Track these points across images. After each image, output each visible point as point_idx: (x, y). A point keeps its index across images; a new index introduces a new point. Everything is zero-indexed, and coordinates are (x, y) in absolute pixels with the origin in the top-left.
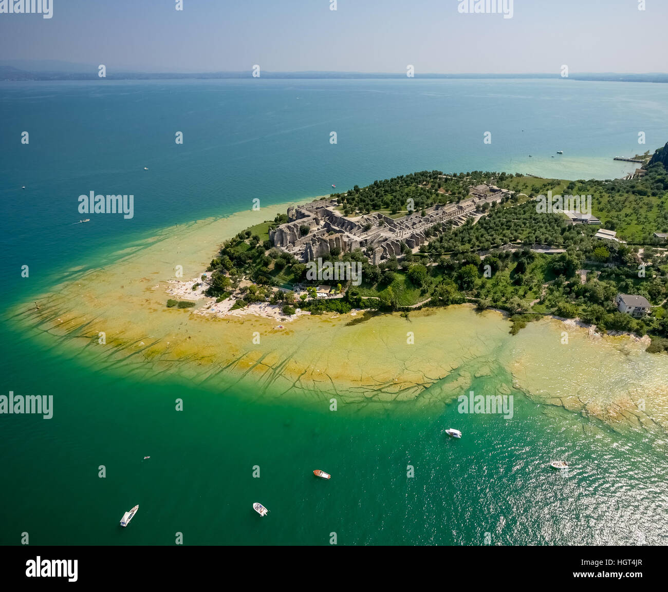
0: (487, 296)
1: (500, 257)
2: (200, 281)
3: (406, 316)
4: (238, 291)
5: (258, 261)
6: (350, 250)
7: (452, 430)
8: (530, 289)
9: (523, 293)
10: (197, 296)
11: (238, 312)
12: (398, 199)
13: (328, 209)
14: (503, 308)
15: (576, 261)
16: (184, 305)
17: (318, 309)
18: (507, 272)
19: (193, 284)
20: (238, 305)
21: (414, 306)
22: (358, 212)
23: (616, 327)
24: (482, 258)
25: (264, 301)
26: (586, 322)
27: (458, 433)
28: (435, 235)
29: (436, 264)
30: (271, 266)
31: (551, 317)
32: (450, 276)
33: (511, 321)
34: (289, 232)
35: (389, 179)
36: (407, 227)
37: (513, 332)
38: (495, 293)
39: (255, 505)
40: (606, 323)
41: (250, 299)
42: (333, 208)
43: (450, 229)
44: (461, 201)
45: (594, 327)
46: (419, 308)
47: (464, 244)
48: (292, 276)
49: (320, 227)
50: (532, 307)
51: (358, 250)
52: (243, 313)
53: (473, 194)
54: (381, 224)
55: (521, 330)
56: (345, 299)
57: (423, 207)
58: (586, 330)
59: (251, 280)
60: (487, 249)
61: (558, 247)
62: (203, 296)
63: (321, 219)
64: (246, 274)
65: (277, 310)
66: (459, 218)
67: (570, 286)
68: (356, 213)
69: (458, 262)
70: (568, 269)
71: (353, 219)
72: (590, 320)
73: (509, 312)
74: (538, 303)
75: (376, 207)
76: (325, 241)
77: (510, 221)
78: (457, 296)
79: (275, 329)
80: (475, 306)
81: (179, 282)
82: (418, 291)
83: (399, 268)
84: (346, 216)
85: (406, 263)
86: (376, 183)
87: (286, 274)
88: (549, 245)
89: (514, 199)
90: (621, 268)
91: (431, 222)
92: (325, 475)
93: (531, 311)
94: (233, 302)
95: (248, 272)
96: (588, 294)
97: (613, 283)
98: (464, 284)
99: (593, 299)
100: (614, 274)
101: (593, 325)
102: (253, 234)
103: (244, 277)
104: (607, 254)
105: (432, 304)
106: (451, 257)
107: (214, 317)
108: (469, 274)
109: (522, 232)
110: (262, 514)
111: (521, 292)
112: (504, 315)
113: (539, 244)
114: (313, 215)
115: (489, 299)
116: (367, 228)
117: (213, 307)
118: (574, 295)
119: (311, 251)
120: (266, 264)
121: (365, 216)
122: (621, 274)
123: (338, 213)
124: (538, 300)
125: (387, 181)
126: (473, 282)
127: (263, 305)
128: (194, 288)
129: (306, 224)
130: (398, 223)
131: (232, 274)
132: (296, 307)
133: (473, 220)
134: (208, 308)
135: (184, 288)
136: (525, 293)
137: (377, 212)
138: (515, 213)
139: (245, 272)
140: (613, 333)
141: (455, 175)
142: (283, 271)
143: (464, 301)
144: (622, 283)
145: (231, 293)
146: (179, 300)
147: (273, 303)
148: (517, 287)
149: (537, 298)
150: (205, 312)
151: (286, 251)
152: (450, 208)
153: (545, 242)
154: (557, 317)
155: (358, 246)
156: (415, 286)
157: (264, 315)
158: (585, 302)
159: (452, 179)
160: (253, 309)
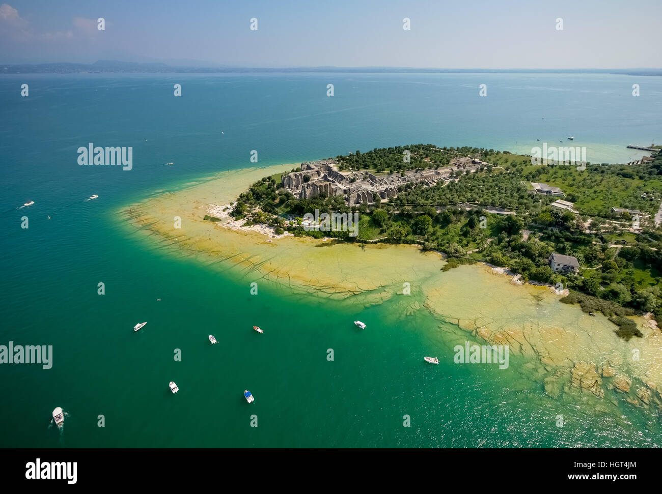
0: (433, 241)
1: (454, 213)
2: (229, 206)
3: (363, 247)
4: (251, 215)
5: (270, 196)
6: (335, 195)
7: (359, 322)
8: (475, 241)
9: (466, 243)
10: (225, 215)
11: (247, 228)
12: (386, 163)
13: (330, 165)
14: (444, 252)
15: (521, 222)
16: (215, 219)
17: (300, 233)
18: (459, 225)
19: (224, 207)
20: (248, 224)
21: (371, 241)
22: (351, 169)
23: (540, 279)
24: (438, 212)
25: (265, 223)
26: (514, 271)
27: (363, 325)
28: (406, 191)
29: (398, 212)
30: (277, 201)
31: (484, 264)
32: (408, 223)
33: (447, 261)
34: (295, 178)
35: (387, 148)
36: (385, 183)
37: (444, 269)
38: (442, 240)
39: (210, 336)
40: (530, 274)
41: (257, 221)
42: (334, 165)
43: (419, 187)
44: (440, 168)
45: (519, 276)
46: (376, 243)
47: (427, 200)
48: (289, 209)
49: (320, 178)
50: (470, 254)
51: (340, 195)
52: (249, 229)
53: (454, 164)
54: (365, 179)
55: (452, 269)
57: (403, 169)
58: (511, 277)
59: (262, 209)
60: (445, 205)
61: (511, 210)
62: (228, 216)
63: (323, 173)
65: (272, 230)
66: (433, 181)
67: (509, 242)
68: (349, 170)
69: (416, 212)
70: (511, 228)
71: (344, 173)
72: (516, 269)
73: (448, 255)
74: (477, 252)
75: (366, 167)
76: (317, 186)
77: (474, 186)
78: (410, 238)
79: (266, 242)
80: (421, 247)
81: (216, 206)
82: (378, 230)
83: (368, 211)
84: (340, 171)
85: (373, 208)
86: (375, 150)
87: (285, 207)
88: (503, 207)
89: (489, 170)
90: (563, 232)
91: (408, 181)
92: (259, 330)
93: (468, 257)
94: (245, 222)
95: (261, 204)
96: (523, 250)
97: (553, 244)
98: (418, 229)
99: (528, 254)
100: (553, 236)
101: (519, 275)
102: (272, 179)
103: (258, 207)
104: (550, 219)
105: (387, 241)
106: (412, 208)
107: (230, 229)
108: (423, 222)
109: (482, 195)
110: (212, 342)
111: (465, 242)
112: (442, 257)
113: (493, 206)
114: (316, 169)
115: (435, 243)
116: (353, 181)
117: (231, 223)
118: (510, 249)
119: (305, 192)
120: (274, 199)
121: (354, 173)
122: (562, 237)
123: (335, 169)
124: (477, 250)
125: (384, 149)
126: (427, 229)
127: (264, 226)
128: (224, 210)
129: (308, 174)
130: (379, 180)
131: (251, 204)
132: (285, 230)
133: (442, 182)
134: (228, 224)
135: (218, 209)
136: (468, 243)
137: (365, 171)
138: (484, 182)
140: (536, 283)
141: (445, 149)
142: (284, 205)
143: (413, 242)
144: (559, 244)
145: (245, 216)
146: (212, 216)
147: (270, 226)
148: (463, 238)
149: (477, 248)
150: (225, 225)
151: (291, 192)
152: (427, 173)
153: (499, 205)
154: (489, 264)
155: (342, 193)
156: (377, 226)
157: (262, 232)
158: (519, 256)
159: (440, 151)
160: (257, 228)
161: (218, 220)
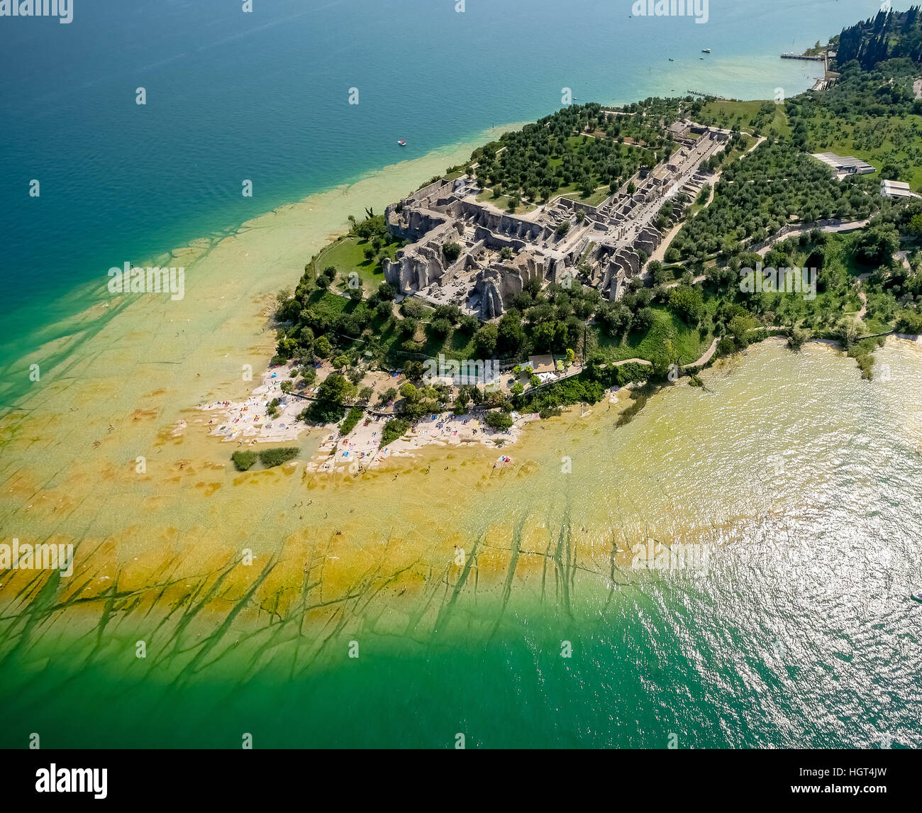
1: (785, 249)
3: (700, 383)
4: (376, 401)
8: (841, 294)
11: (398, 447)
13: (466, 200)
15: (895, 240)
16: (275, 458)
17: (547, 404)
19: (265, 403)
20: (390, 433)
21: (700, 363)
24: (761, 253)
25: (440, 412)
28: (671, 226)
29: (702, 279)
30: (420, 337)
31: (896, 337)
33: (850, 356)
34: (425, 261)
37: (866, 375)
41: (409, 414)
42: (474, 197)
44: (670, 157)
46: (709, 364)
48: (471, 348)
49: (467, 239)
52: (411, 446)
54: (578, 218)
56: (587, 375)
57: (625, 176)
59: (383, 370)
60: (763, 240)
61: (850, 219)
62: (302, 426)
63: (467, 225)
64: (367, 359)
65: (474, 423)
66: (685, 189)
67: (898, 282)
70: (883, 254)
71: (527, 216)
73: (839, 342)
76: (513, 272)
79: (498, 466)
80: (783, 341)
81: (227, 404)
83: (652, 296)
84: (512, 212)
85: (657, 287)
88: (839, 217)
91: (648, 201)
94: (378, 426)
95: (369, 353)
98: (752, 305)
103: (365, 365)
106: (717, 262)
107: (359, 471)
109: (791, 200)
111: (833, 303)
113: (826, 218)
114: (448, 219)
116: (561, 232)
117: (342, 448)
120: (409, 334)
121: (545, 208)
123: (492, 208)
124: (863, 312)
127: (441, 420)
128: (271, 413)
129: (446, 239)
132: (508, 410)
133: (706, 188)
134: (333, 453)
135: (248, 415)
136: (842, 304)
137: (559, 197)
139: (363, 356)
142: (448, 342)
143: (762, 335)
145: (363, 409)
147: (459, 413)
148: (825, 295)
149: (859, 309)
150: (331, 462)
151: (432, 299)
152: (661, 172)
153: (832, 215)
154: (904, 336)
156: (689, 324)
160: (426, 433)
161: (290, 453)
